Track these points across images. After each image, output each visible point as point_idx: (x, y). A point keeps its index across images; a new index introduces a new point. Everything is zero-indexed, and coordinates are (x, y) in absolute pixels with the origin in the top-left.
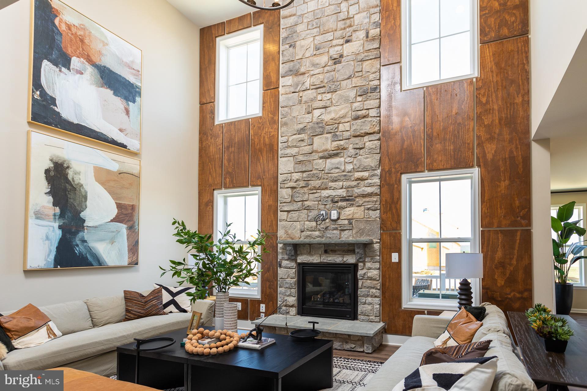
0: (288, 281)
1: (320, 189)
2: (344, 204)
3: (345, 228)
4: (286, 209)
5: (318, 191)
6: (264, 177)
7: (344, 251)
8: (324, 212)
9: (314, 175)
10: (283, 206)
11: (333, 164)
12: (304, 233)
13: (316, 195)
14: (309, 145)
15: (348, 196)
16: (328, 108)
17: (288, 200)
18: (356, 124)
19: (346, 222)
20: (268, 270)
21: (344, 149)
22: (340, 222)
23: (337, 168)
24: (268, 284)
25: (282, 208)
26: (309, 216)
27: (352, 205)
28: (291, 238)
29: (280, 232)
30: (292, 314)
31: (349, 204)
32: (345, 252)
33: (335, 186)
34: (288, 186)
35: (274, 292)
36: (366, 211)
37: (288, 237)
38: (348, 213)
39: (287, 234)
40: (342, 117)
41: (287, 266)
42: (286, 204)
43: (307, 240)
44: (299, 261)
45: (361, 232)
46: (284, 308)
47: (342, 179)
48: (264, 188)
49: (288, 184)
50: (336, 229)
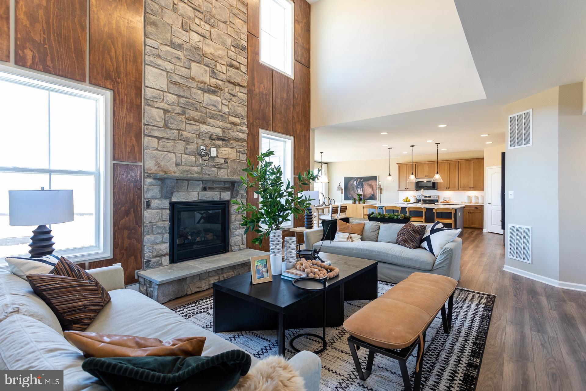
0: (159, 225)
1: (198, 122)
2: (221, 143)
3: (222, 167)
4: (157, 134)
5: (197, 123)
6: (118, 80)
7: (221, 189)
8: (204, 148)
9: (194, 105)
10: (153, 130)
11: (211, 100)
12: (181, 167)
13: (195, 127)
14: (186, 68)
15: (223, 136)
16: (207, 39)
17: (160, 123)
18: (231, 71)
19: (222, 161)
20: (127, 213)
21: (221, 90)
22: (217, 160)
23: (215, 106)
24: (126, 233)
25: (152, 132)
26: (187, 148)
27: (226, 146)
28: (165, 172)
29: (148, 163)
30: (166, 264)
31: (224, 144)
32: (223, 190)
33: (214, 124)
34: (159, 106)
35: (137, 242)
36: (238, 154)
37: (160, 171)
38: (224, 152)
39: (159, 167)
40: (220, 57)
41: (159, 206)
42: (156, 128)
43: (185, 175)
44: (174, 199)
45: (234, 172)
46: (154, 260)
47: (219, 118)
48: (119, 96)
49: (159, 103)
50: (214, 166)
